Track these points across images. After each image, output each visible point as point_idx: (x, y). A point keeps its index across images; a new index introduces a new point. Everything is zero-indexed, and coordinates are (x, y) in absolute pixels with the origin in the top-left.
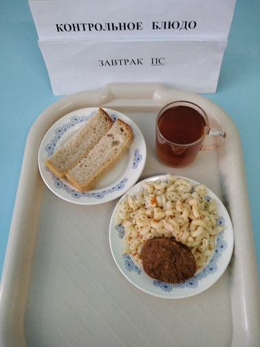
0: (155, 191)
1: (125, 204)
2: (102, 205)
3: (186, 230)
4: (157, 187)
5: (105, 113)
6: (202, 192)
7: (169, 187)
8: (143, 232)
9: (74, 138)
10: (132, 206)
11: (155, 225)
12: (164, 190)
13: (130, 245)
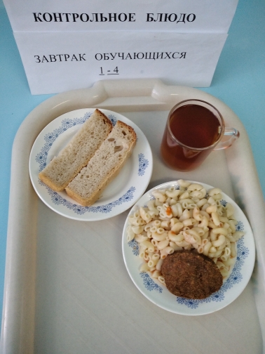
0: (168, 199)
1: (137, 216)
3: (207, 240)
4: (170, 195)
5: (102, 114)
6: (218, 197)
7: (182, 194)
8: (160, 247)
9: (70, 145)
10: (145, 218)
11: (174, 238)
12: (177, 198)
13: (147, 262)
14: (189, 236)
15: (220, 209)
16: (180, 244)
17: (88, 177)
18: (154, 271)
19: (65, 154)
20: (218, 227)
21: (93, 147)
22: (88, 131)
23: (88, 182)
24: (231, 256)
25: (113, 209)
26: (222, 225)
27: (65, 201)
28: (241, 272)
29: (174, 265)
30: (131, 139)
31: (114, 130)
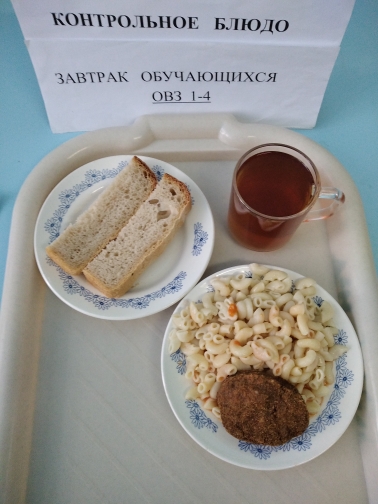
0: (234, 292)
1: (185, 316)
2: (147, 318)
3: (288, 357)
4: (236, 286)
5: (143, 164)
6: (309, 291)
7: (255, 284)
8: (218, 363)
9: (93, 207)
10: (197, 319)
11: (238, 352)
12: (247, 291)
13: (197, 384)
14: (260, 349)
15: (312, 311)
16: (247, 361)
17: (117, 255)
18: (206, 399)
19: (86, 221)
20: (306, 337)
21: (127, 211)
22: (121, 189)
23: (116, 263)
24: (326, 383)
25: (152, 303)
26: (312, 335)
27: (83, 289)
28: (340, 407)
29: (235, 392)
30: (182, 201)
31: (159, 187)
